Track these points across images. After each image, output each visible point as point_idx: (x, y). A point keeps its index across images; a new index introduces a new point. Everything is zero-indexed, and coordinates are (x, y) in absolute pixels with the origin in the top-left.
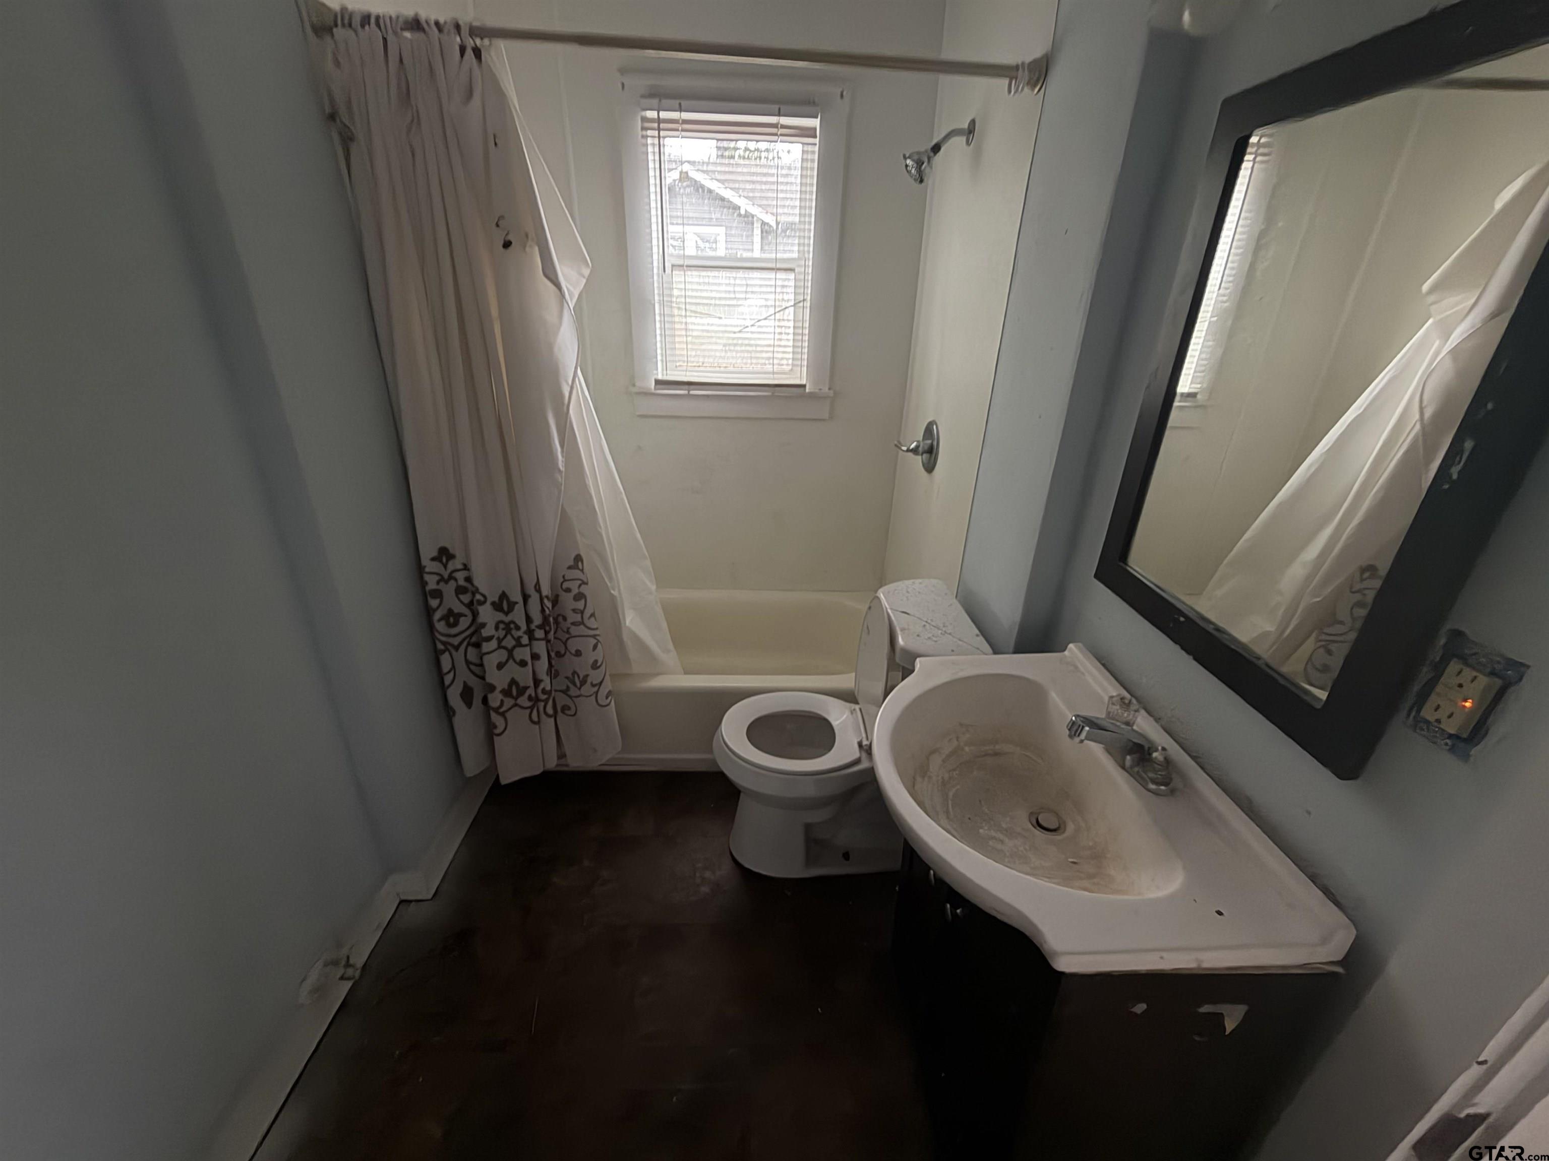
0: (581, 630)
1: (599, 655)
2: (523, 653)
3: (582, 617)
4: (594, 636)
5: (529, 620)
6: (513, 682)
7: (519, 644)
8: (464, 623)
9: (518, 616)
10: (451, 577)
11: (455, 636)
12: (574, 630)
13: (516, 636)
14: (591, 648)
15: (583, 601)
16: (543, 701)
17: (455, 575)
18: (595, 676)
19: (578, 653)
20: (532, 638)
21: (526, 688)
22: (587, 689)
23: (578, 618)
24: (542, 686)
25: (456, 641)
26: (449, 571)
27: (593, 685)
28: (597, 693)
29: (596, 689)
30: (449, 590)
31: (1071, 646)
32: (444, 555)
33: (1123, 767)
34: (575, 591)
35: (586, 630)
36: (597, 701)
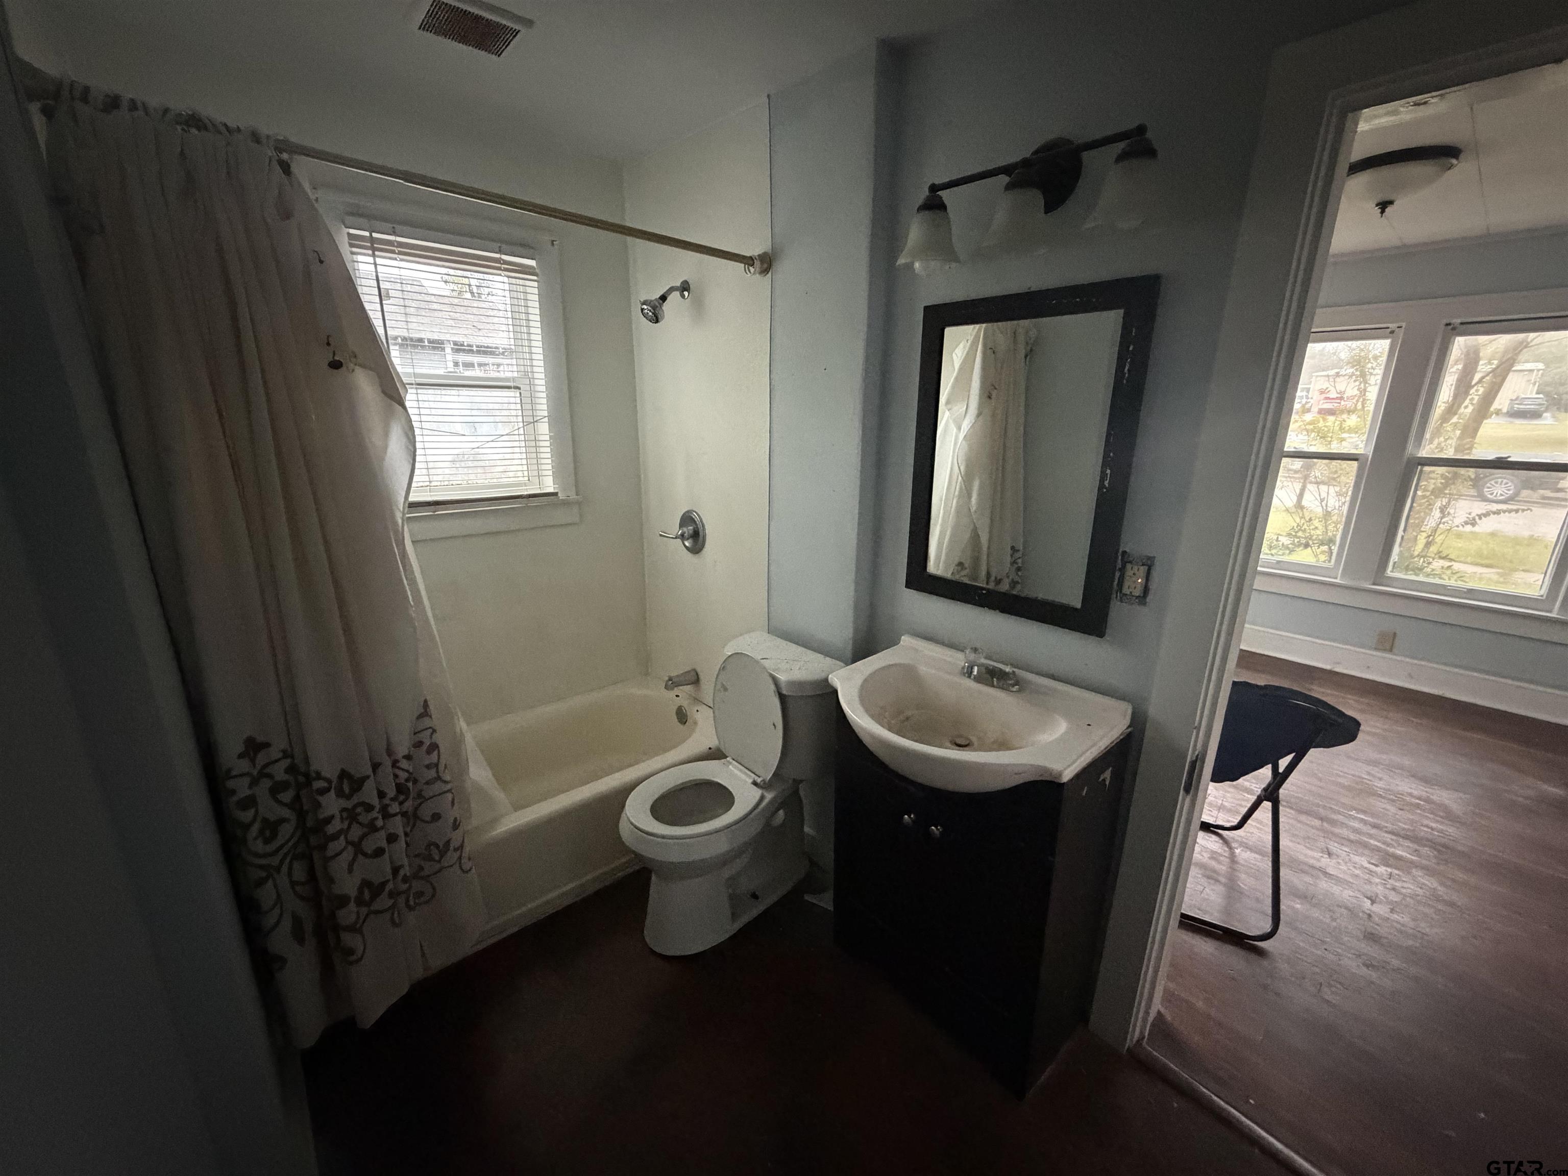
0: (438, 787)
1: (455, 812)
2: (379, 839)
3: (437, 772)
4: (449, 791)
5: (381, 795)
6: (366, 884)
7: (372, 828)
8: (286, 830)
9: (369, 793)
10: (264, 774)
11: (272, 854)
12: (428, 792)
13: (366, 822)
14: (450, 805)
15: (436, 752)
16: (403, 892)
17: (267, 770)
18: (456, 838)
19: (436, 817)
20: (386, 815)
21: (384, 884)
22: (452, 856)
23: (432, 773)
24: (402, 873)
25: (275, 861)
26: (258, 767)
27: (456, 850)
28: (460, 858)
29: (458, 853)
30: (262, 790)
31: (903, 637)
32: (253, 747)
33: (993, 686)
34: (427, 743)
35: (443, 785)
36: (461, 868)
